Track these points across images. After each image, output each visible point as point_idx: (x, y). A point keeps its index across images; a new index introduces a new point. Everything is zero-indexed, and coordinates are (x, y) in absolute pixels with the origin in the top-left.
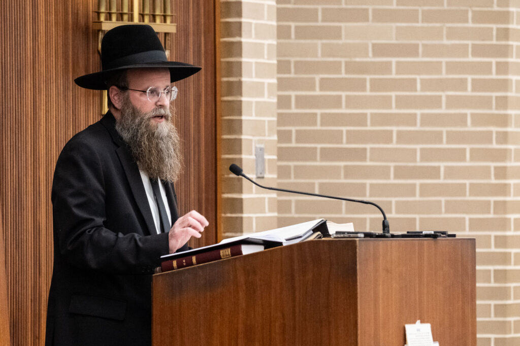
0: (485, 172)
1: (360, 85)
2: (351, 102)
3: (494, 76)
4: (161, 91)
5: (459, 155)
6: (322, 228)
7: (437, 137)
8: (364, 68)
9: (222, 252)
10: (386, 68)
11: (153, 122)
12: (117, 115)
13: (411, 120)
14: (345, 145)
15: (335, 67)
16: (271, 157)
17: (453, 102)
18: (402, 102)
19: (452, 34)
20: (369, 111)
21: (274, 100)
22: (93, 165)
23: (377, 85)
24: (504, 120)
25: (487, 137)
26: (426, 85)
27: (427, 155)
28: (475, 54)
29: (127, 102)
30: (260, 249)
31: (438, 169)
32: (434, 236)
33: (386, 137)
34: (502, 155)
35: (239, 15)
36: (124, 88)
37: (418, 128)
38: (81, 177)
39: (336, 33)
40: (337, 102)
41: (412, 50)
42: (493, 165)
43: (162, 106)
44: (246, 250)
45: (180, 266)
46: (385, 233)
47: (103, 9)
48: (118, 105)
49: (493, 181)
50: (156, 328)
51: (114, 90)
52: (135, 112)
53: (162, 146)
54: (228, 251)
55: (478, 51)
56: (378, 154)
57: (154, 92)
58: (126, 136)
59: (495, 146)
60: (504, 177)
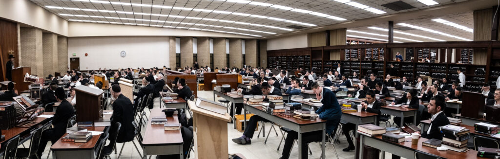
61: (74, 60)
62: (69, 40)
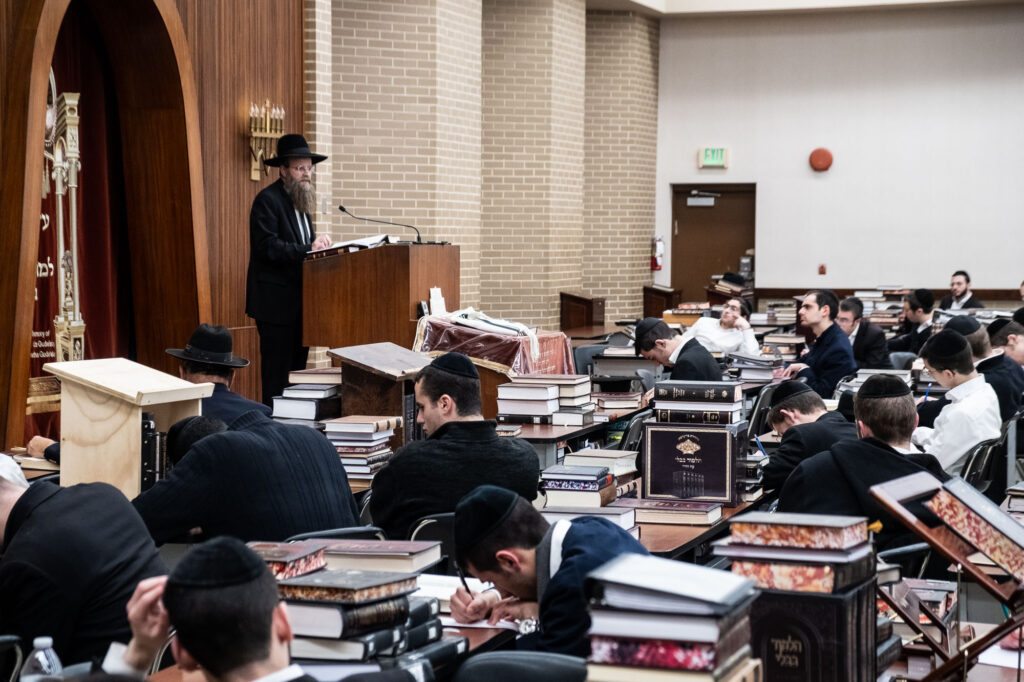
0: (424, 213)
1: (363, 167)
2: (358, 176)
3: (429, 165)
4: (306, 168)
5: (412, 204)
6: (386, 239)
7: (401, 195)
8: (365, 159)
9: (339, 251)
10: (376, 159)
11: (302, 183)
12: (284, 180)
13: (388, 186)
14: (355, 198)
15: (351, 158)
16: (329, 203)
17: (409, 177)
18: (384, 177)
19: (408, 143)
20: (367, 181)
21: (330, 174)
22: (272, 207)
23: (371, 168)
24: (433, 187)
25: (425, 195)
26: (396, 168)
27: (396, 204)
28: (419, 153)
29: (289, 174)
30: (357, 250)
31: (401, 211)
32: (443, 244)
33: (376, 194)
34: (433, 205)
35: (315, 130)
36: (287, 166)
37: (391, 190)
38: (265, 212)
39: (351, 141)
40: (351, 176)
41: (389, 151)
42: (428, 209)
43: (307, 176)
44: (352, 250)
45: (317, 257)
46: (419, 242)
47: (253, 126)
48: (284, 175)
49: (428, 217)
50: (305, 289)
51: (283, 167)
52: (292, 179)
53: (307, 196)
54: (342, 250)
55: (421, 152)
56: (372, 203)
57: (302, 169)
58: (288, 191)
59: (429, 200)
60: (434, 215)
61: (710, 202)
62: (670, 45)
